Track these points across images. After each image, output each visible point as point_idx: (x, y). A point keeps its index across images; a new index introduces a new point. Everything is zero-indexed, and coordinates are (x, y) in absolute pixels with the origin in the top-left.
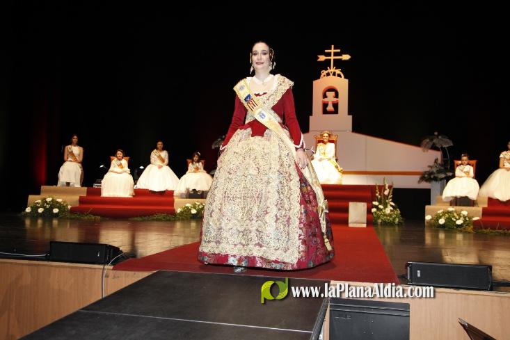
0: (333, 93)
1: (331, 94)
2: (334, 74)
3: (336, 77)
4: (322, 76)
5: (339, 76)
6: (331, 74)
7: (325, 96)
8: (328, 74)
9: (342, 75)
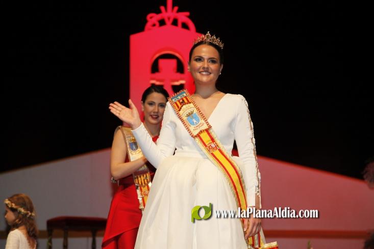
0: (173, 63)
1: (168, 66)
2: (175, 23)
3: (179, 29)
4: (148, 25)
5: (185, 26)
6: (169, 23)
7: (155, 68)
8: (162, 23)
9: (191, 25)
